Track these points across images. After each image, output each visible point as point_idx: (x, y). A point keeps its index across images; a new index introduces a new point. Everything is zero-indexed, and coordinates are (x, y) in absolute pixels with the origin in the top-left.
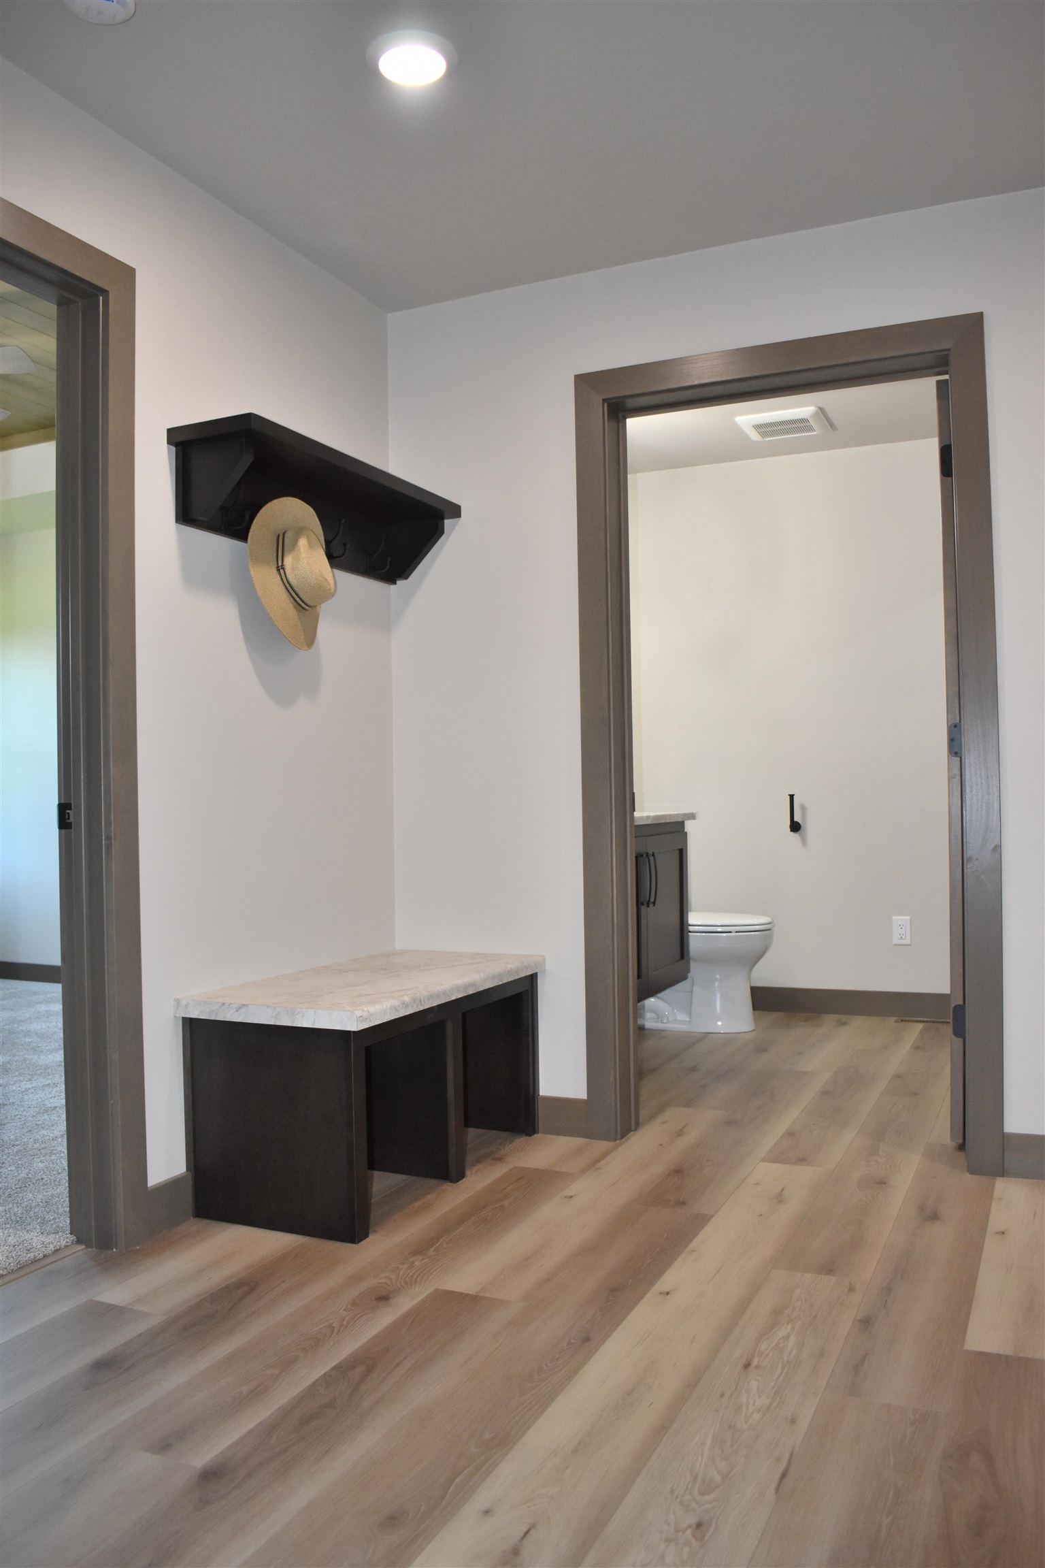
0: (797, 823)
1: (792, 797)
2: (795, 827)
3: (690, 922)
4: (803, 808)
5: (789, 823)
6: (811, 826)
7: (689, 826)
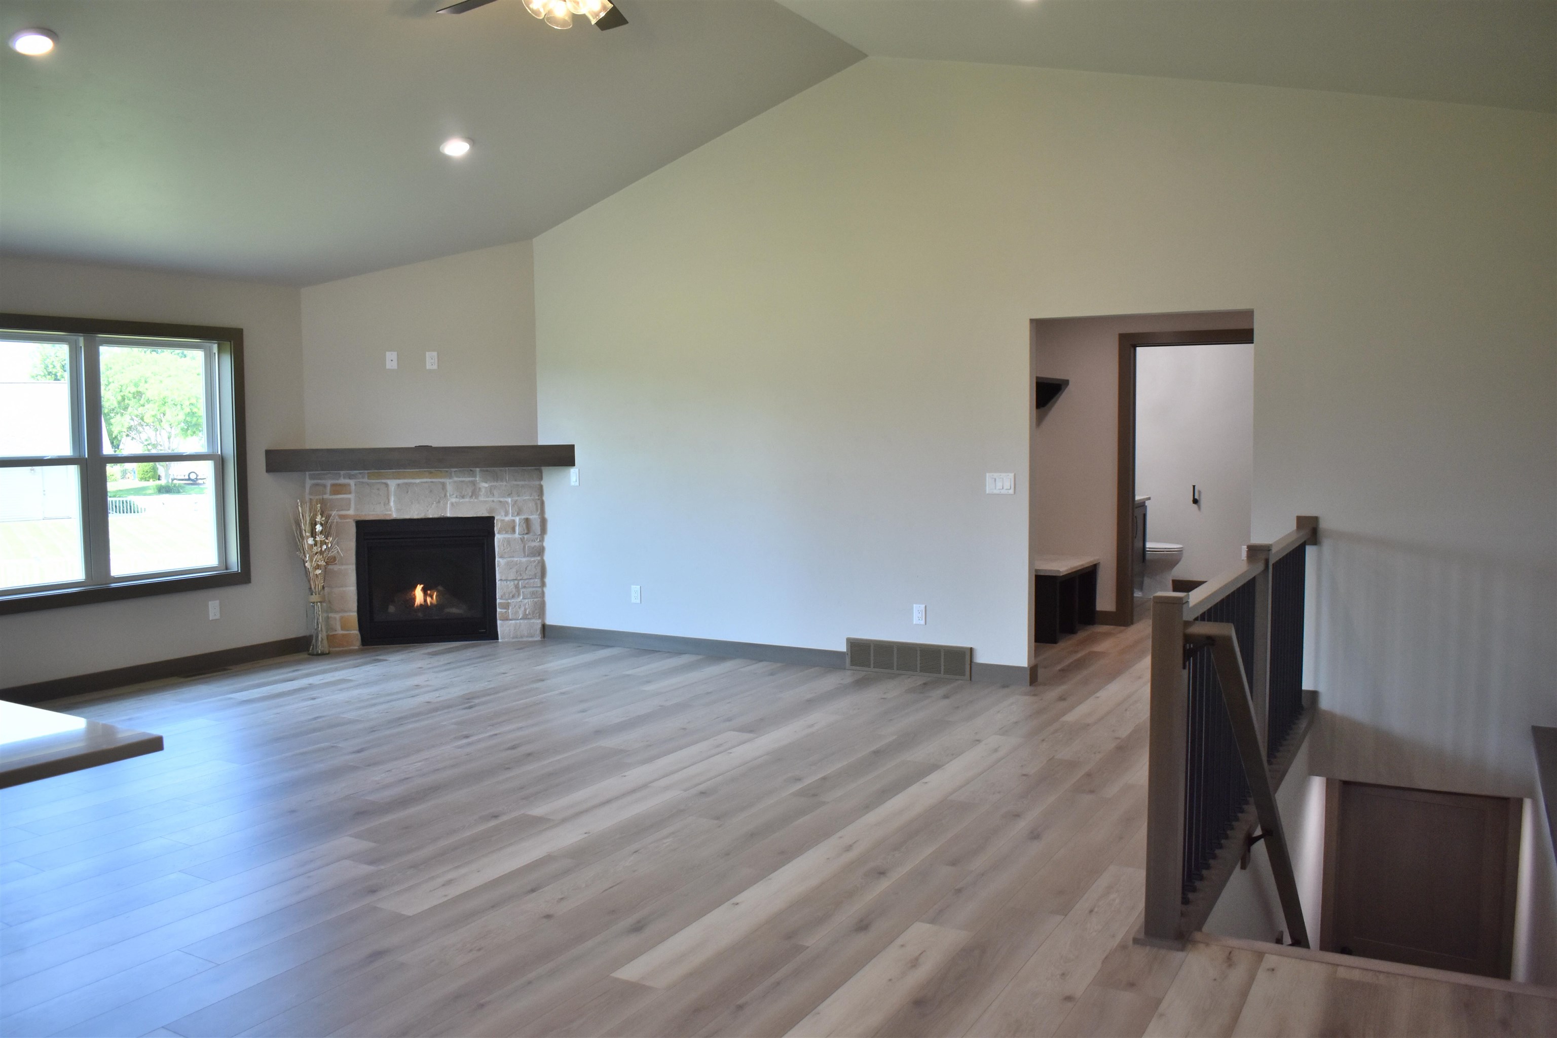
0: (1196, 499)
1: (1194, 486)
2: (1195, 501)
3: (1147, 547)
4: (1200, 492)
5: (1192, 499)
6: (1203, 501)
7: (1147, 503)
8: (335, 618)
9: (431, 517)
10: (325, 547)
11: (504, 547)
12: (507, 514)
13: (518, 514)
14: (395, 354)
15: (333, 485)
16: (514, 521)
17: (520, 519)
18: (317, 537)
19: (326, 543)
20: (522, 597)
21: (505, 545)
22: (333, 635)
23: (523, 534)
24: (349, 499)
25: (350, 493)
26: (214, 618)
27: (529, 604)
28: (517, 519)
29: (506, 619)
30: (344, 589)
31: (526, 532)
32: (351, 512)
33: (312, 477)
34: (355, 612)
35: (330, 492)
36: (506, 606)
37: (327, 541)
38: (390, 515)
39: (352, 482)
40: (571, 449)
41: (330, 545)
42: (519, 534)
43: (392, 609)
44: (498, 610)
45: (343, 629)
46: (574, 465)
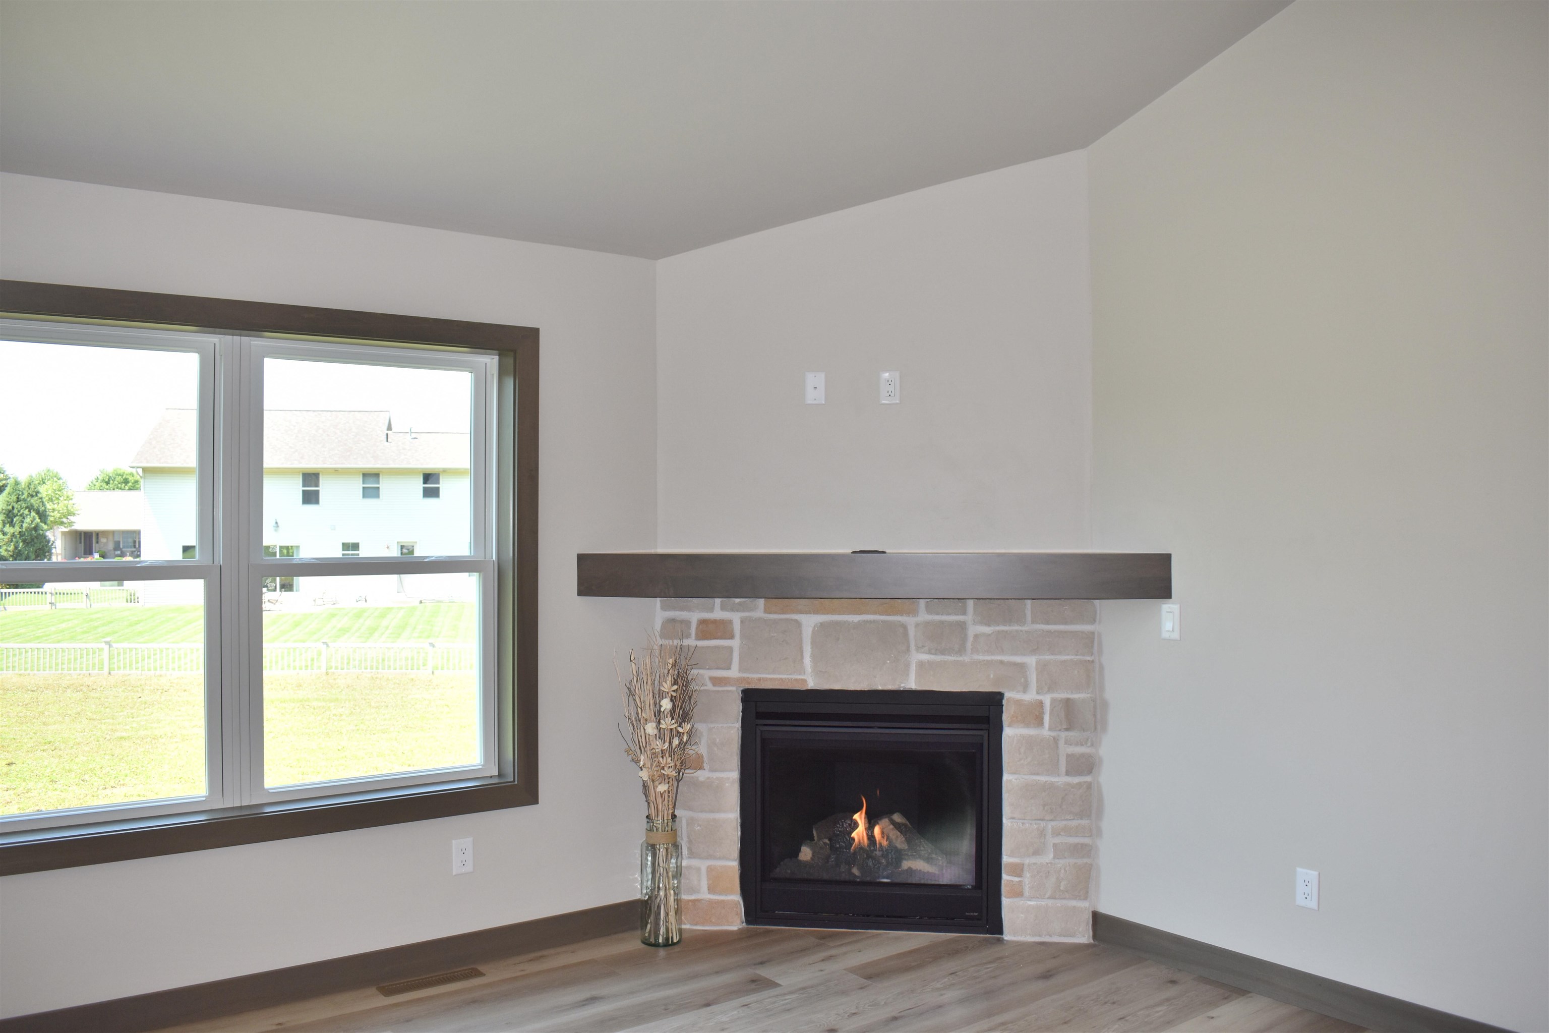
8: (698, 870)
9: (880, 688)
10: (676, 742)
11: (1020, 754)
12: (1025, 688)
13: (1050, 690)
14: (822, 376)
15: (702, 622)
16: (1041, 704)
17: (1053, 701)
18: (662, 721)
19: (679, 734)
20: (1051, 856)
21: (1022, 750)
22: (694, 901)
23: (1060, 730)
24: (730, 649)
25: (732, 637)
26: (463, 870)
27: (1065, 871)
28: (1047, 700)
29: (1019, 894)
30: (718, 816)
31: (1065, 727)
32: (734, 672)
33: (664, 608)
34: (736, 860)
35: (697, 634)
36: (1018, 870)
37: (680, 730)
38: (804, 681)
39: (736, 618)
40: (1164, 561)
41: (685, 739)
42: (1050, 729)
43: (806, 853)
44: (1005, 877)
45: (711, 890)
46: (1170, 597)
